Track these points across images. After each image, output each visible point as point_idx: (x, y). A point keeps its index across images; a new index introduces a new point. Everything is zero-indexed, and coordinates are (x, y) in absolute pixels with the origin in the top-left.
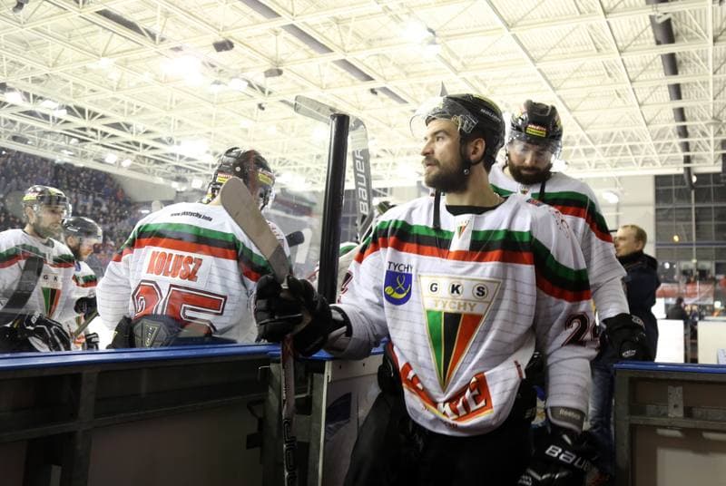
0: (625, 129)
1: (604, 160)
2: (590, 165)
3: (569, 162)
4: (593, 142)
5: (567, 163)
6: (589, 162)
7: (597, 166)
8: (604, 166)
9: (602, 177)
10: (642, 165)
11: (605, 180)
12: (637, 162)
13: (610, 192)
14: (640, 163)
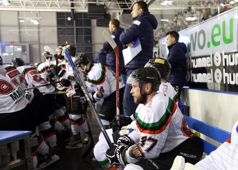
1: (31, 2)
2: (23, 4)
5: (10, 2)
6: (22, 2)
7: (27, 5)
8: (31, 5)
9: (30, 11)
10: (51, 6)
11: (32, 13)
12: (48, 5)
13: (35, 19)
14: (49, 5)
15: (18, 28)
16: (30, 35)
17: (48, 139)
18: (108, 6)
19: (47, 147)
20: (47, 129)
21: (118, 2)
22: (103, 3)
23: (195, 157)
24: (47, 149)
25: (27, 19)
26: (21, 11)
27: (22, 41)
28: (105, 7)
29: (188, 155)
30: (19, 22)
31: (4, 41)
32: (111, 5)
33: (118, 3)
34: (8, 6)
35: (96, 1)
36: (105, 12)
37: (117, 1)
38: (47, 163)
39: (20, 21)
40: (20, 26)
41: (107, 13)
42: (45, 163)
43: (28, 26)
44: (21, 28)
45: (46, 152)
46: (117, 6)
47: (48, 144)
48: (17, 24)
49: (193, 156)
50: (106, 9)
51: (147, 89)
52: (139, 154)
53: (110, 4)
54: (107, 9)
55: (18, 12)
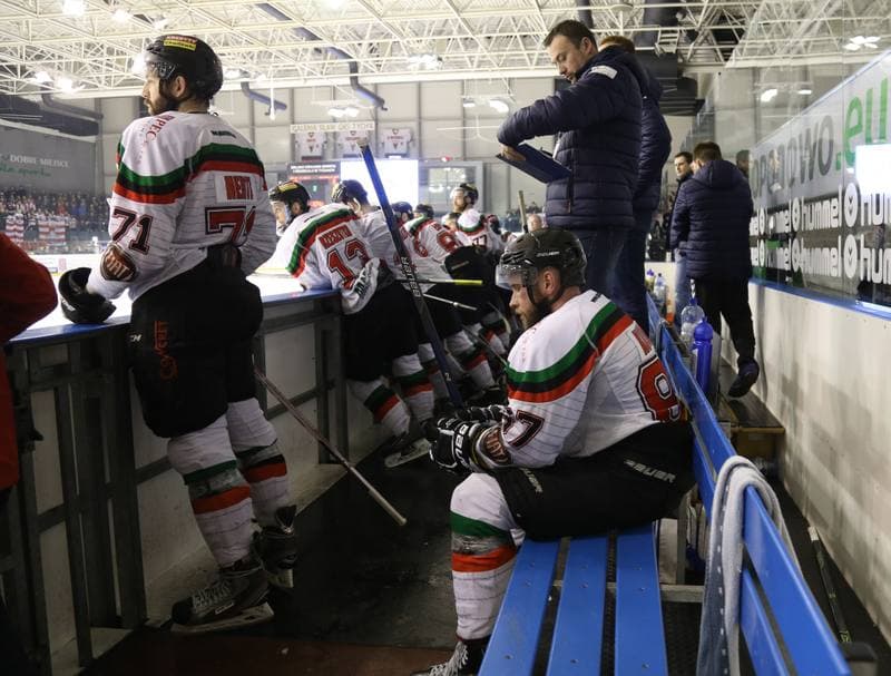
0: (515, 13)
1: (490, 56)
2: (472, 62)
3: (443, 57)
4: (472, 30)
5: (440, 59)
6: (470, 57)
7: (481, 63)
8: (489, 63)
9: (487, 80)
10: (537, 64)
11: (490, 82)
12: (531, 60)
13: (499, 99)
14: (535, 61)
15: (460, 122)
16: (485, 139)
17: (413, 399)
18: (689, 56)
19: (407, 417)
20: (410, 373)
21: (719, 44)
22: (672, 49)
23: (672, 477)
24: (405, 421)
25: (482, 99)
26: (468, 80)
27: (468, 155)
28: (680, 60)
29: (649, 469)
30: (464, 109)
31: (428, 157)
32: (699, 52)
33: (717, 48)
34: (436, 70)
35: (653, 45)
36: (680, 73)
37: (715, 42)
38: (403, 454)
39: (466, 105)
40: (465, 118)
41: (684, 75)
42: (399, 455)
43: (481, 118)
44: (468, 122)
45: (403, 430)
46: (713, 55)
47: (411, 410)
48: (459, 113)
49: (664, 474)
50: (680, 64)
51: (547, 285)
52: (499, 451)
53: (695, 51)
54: (686, 65)
55: (463, 81)
